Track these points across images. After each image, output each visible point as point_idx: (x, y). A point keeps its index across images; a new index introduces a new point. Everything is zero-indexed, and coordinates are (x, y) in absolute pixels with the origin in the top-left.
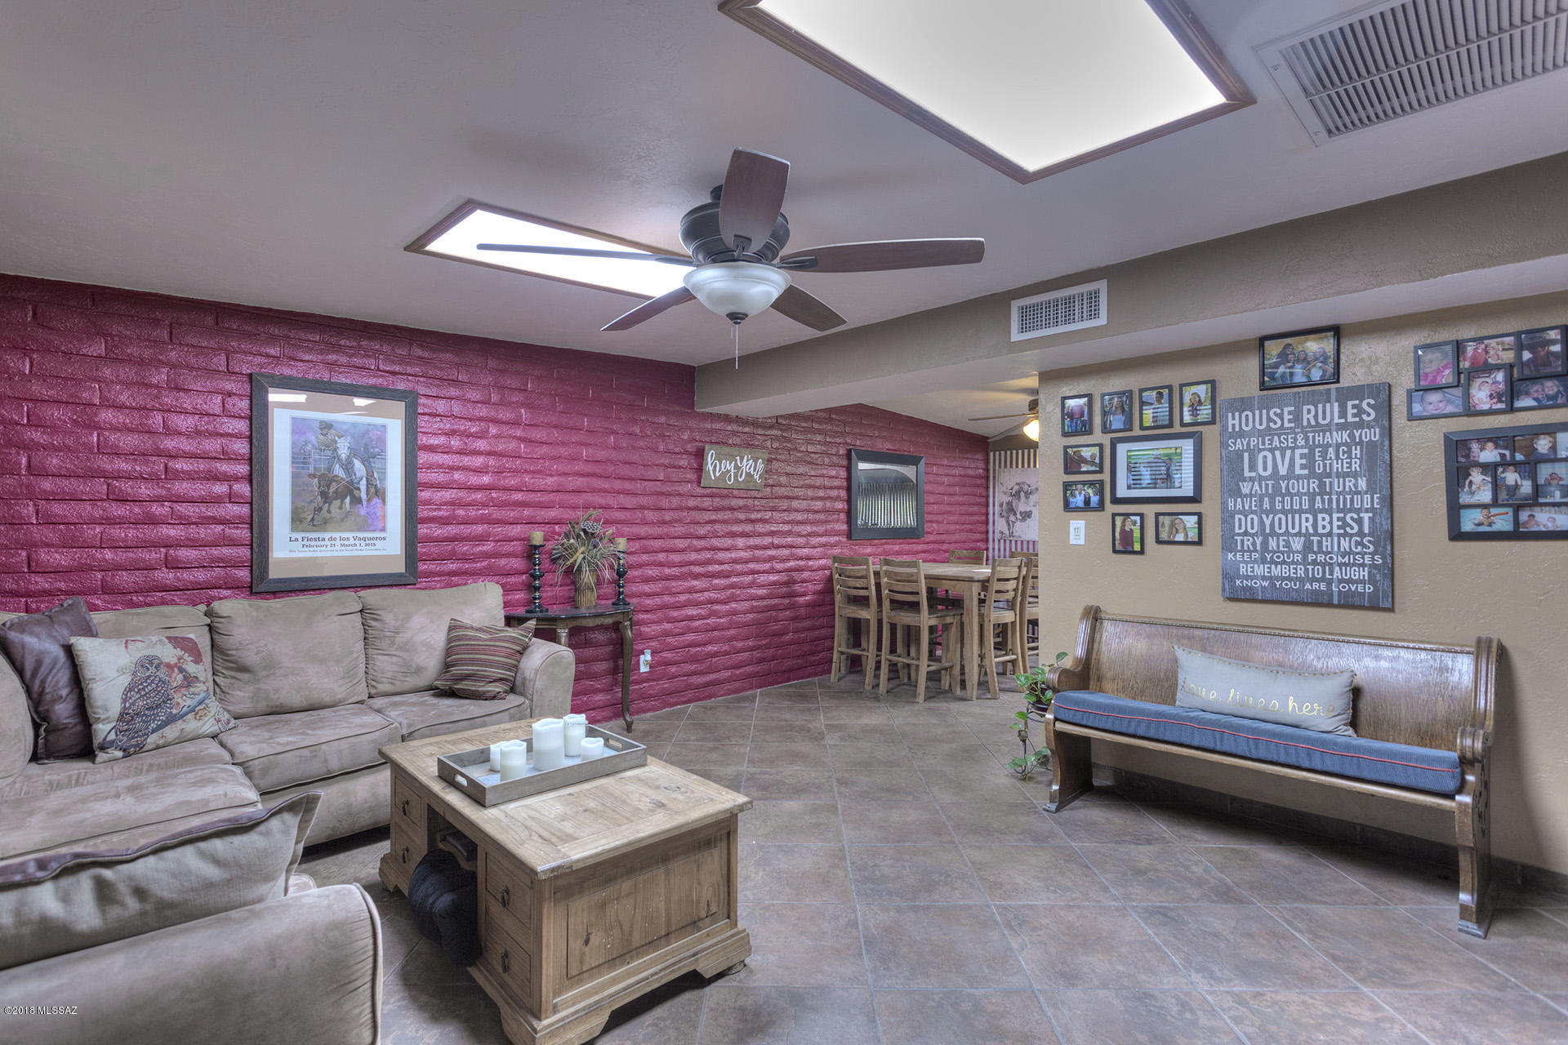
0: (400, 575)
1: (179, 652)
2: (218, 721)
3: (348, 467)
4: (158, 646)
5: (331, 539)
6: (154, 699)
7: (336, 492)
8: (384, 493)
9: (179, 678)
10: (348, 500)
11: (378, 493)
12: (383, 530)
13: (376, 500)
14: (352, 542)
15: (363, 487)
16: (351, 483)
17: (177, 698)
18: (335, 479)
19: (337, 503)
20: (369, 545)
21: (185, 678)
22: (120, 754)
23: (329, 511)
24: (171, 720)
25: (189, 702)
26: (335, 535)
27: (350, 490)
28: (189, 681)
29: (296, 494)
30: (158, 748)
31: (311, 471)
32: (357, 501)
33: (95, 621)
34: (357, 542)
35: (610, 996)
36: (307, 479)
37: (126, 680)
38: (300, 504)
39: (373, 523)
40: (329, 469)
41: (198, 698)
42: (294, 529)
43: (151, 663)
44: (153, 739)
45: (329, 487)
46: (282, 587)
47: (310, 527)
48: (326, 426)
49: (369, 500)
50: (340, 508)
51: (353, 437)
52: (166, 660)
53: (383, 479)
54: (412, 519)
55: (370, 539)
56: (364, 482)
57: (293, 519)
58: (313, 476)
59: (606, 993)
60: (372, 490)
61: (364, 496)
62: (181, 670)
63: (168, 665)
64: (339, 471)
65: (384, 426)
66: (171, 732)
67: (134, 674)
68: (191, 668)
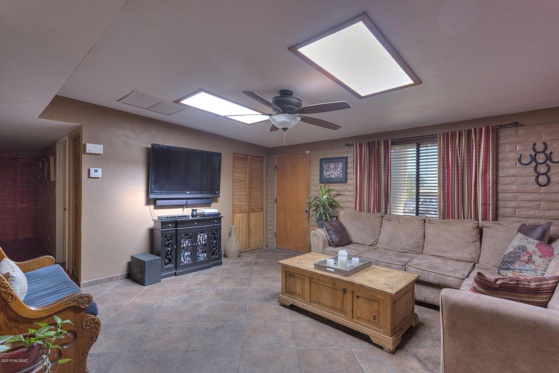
4: (531, 244)
9: (526, 258)
28: (530, 261)
43: (523, 248)
52: (528, 250)
62: (531, 256)
68: (535, 258)
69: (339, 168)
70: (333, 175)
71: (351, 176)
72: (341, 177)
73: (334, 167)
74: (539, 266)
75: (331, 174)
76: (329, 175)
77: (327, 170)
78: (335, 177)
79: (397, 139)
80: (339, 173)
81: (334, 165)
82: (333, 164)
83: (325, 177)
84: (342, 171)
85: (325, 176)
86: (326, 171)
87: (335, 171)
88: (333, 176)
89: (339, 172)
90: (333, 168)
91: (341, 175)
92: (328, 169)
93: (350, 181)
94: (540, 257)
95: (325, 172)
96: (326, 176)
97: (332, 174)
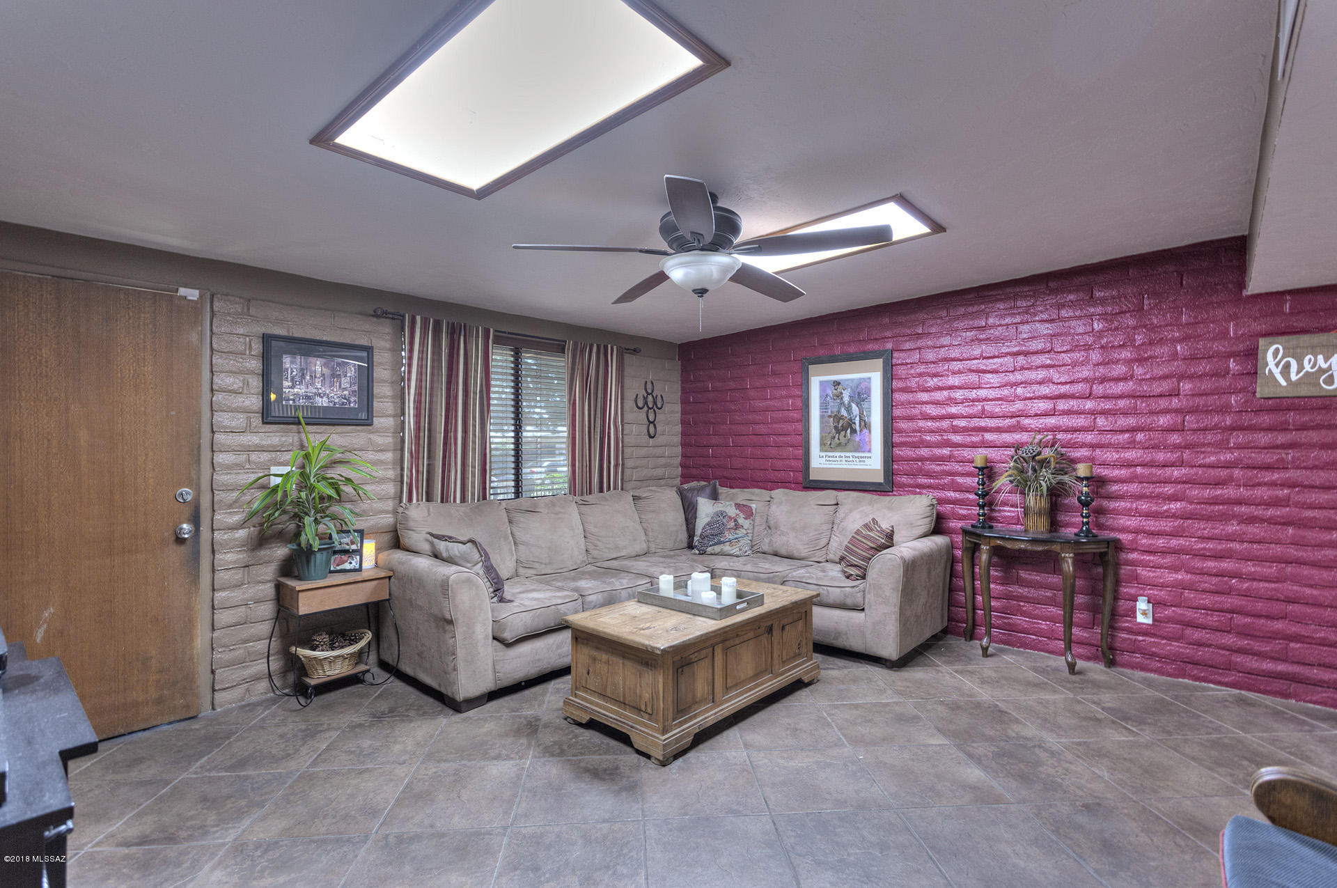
0: (880, 484)
1: (738, 512)
2: (740, 550)
3: (849, 409)
4: (729, 507)
5: (840, 457)
6: (716, 532)
7: (842, 426)
8: (870, 426)
9: (732, 524)
10: (849, 431)
11: (866, 425)
12: (870, 451)
13: (865, 431)
14: (851, 459)
15: (857, 422)
16: (851, 420)
17: (726, 533)
18: (841, 418)
19: (843, 433)
20: (860, 461)
21: (736, 525)
22: (697, 552)
23: (839, 439)
24: (719, 543)
25: (731, 537)
26: (843, 454)
27: (850, 424)
28: (737, 527)
29: (822, 430)
30: (712, 554)
31: (830, 414)
32: (854, 431)
33: (720, 491)
34: (854, 459)
35: (592, 709)
36: (827, 418)
37: (708, 519)
38: (824, 435)
39: (862, 447)
40: (839, 412)
41: (736, 536)
42: (822, 450)
43: (722, 514)
44: (709, 549)
45: (838, 423)
46: (815, 485)
47: (829, 449)
48: (837, 383)
49: (861, 431)
50: (845, 436)
51: (851, 389)
52: (729, 514)
53: (869, 416)
54: (889, 444)
55: (862, 457)
56: (858, 418)
57: (821, 445)
58: (830, 416)
59: (594, 708)
60: (863, 424)
61: (858, 428)
62: (735, 520)
63: (730, 517)
64: (844, 412)
65: (870, 378)
66: (717, 549)
67: (712, 518)
68: (741, 521)
69: (346, 376)
70: (325, 399)
71: (384, 403)
72: (352, 405)
73: (326, 371)
74: (748, 529)
75: (315, 394)
76: (308, 397)
77: (297, 379)
78: (331, 405)
79: (505, 332)
80: (345, 392)
81: (325, 365)
82: (324, 361)
83: (291, 402)
84: (356, 388)
85: (289, 400)
86: (292, 379)
87: (331, 387)
88: (322, 402)
89: (345, 389)
90: (323, 375)
91: (352, 399)
92: (303, 376)
93: (382, 420)
94: (746, 519)
95: (286, 384)
96: (294, 400)
97: (319, 395)
